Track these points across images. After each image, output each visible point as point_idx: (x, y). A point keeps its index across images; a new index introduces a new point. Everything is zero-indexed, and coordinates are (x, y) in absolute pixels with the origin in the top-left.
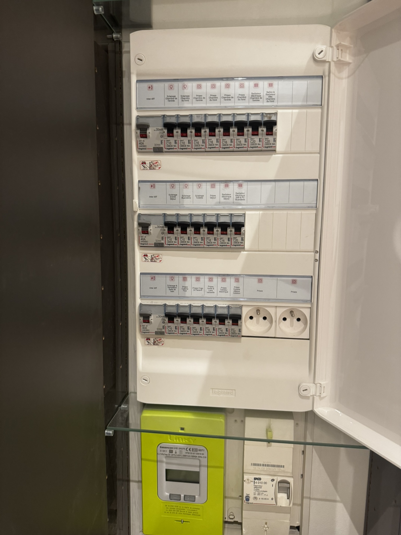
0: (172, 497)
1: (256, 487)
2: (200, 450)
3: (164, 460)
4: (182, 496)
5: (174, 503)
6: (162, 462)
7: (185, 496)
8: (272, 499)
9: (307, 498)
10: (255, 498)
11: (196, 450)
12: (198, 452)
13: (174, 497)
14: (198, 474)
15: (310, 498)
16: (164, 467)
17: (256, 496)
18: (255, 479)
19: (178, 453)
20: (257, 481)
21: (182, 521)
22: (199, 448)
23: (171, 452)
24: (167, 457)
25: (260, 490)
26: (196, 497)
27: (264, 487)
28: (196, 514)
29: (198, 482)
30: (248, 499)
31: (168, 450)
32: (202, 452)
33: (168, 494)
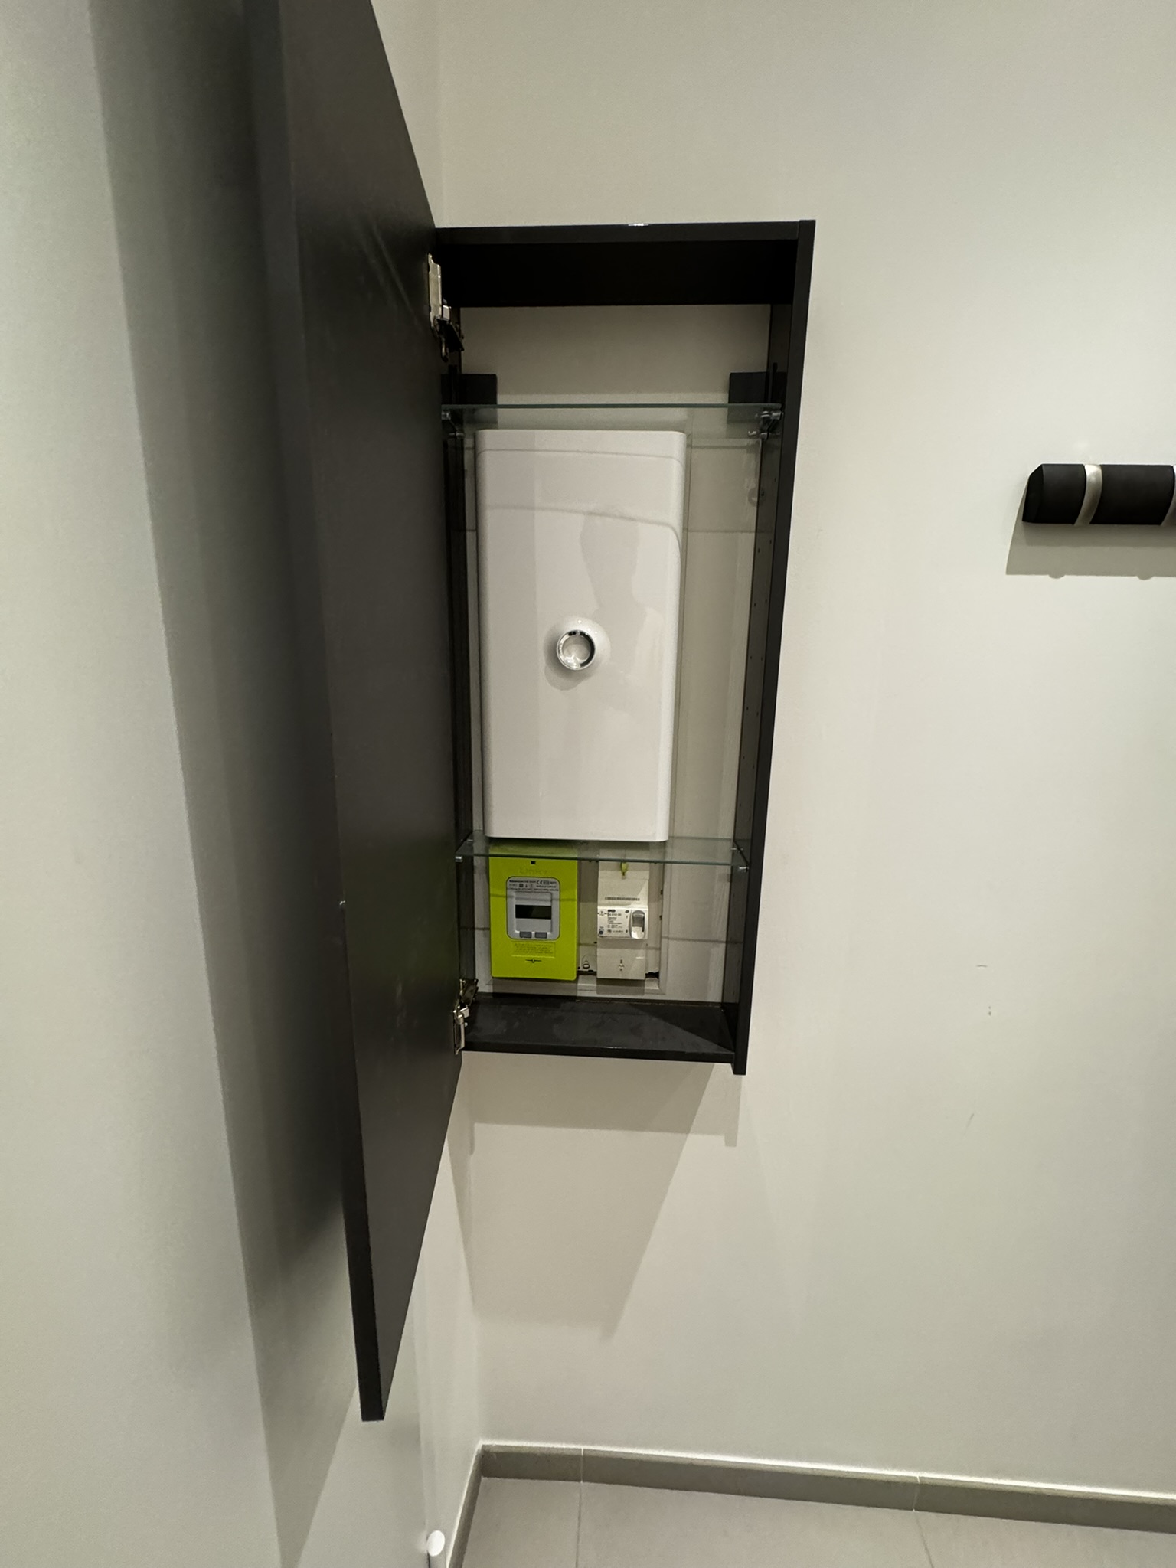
0: (522, 934)
1: (609, 919)
2: (551, 883)
3: (514, 895)
4: (533, 933)
5: (525, 943)
6: (512, 897)
7: (536, 933)
8: (627, 931)
9: (665, 938)
10: (609, 931)
11: (548, 883)
12: (551, 885)
13: (525, 935)
14: (549, 909)
15: (668, 938)
16: (514, 903)
17: (610, 929)
18: (609, 911)
19: (528, 887)
20: (610, 913)
21: (533, 961)
22: (551, 880)
23: (521, 886)
24: (518, 891)
25: (615, 922)
26: (548, 933)
27: (618, 919)
28: (547, 952)
29: (549, 917)
30: (601, 932)
31: (518, 884)
32: (554, 885)
33: (518, 932)
